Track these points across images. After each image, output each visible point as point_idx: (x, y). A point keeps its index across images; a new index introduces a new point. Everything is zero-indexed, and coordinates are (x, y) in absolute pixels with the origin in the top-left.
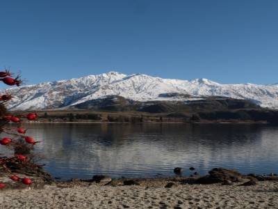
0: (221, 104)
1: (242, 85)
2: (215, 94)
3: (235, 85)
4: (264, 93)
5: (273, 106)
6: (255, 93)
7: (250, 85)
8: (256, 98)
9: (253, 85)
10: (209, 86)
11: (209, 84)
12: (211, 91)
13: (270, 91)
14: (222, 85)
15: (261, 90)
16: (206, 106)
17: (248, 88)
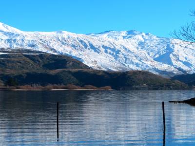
0: (31, 62)
1: (54, 34)
2: (15, 46)
3: (44, 33)
4: (86, 46)
5: (100, 65)
6: (73, 46)
7: (65, 34)
8: (75, 54)
9: (71, 34)
10: (5, 33)
11: (5, 30)
12: (9, 41)
13: (94, 44)
14: (24, 33)
15: (81, 41)
16: (10, 64)
17: (64, 39)
